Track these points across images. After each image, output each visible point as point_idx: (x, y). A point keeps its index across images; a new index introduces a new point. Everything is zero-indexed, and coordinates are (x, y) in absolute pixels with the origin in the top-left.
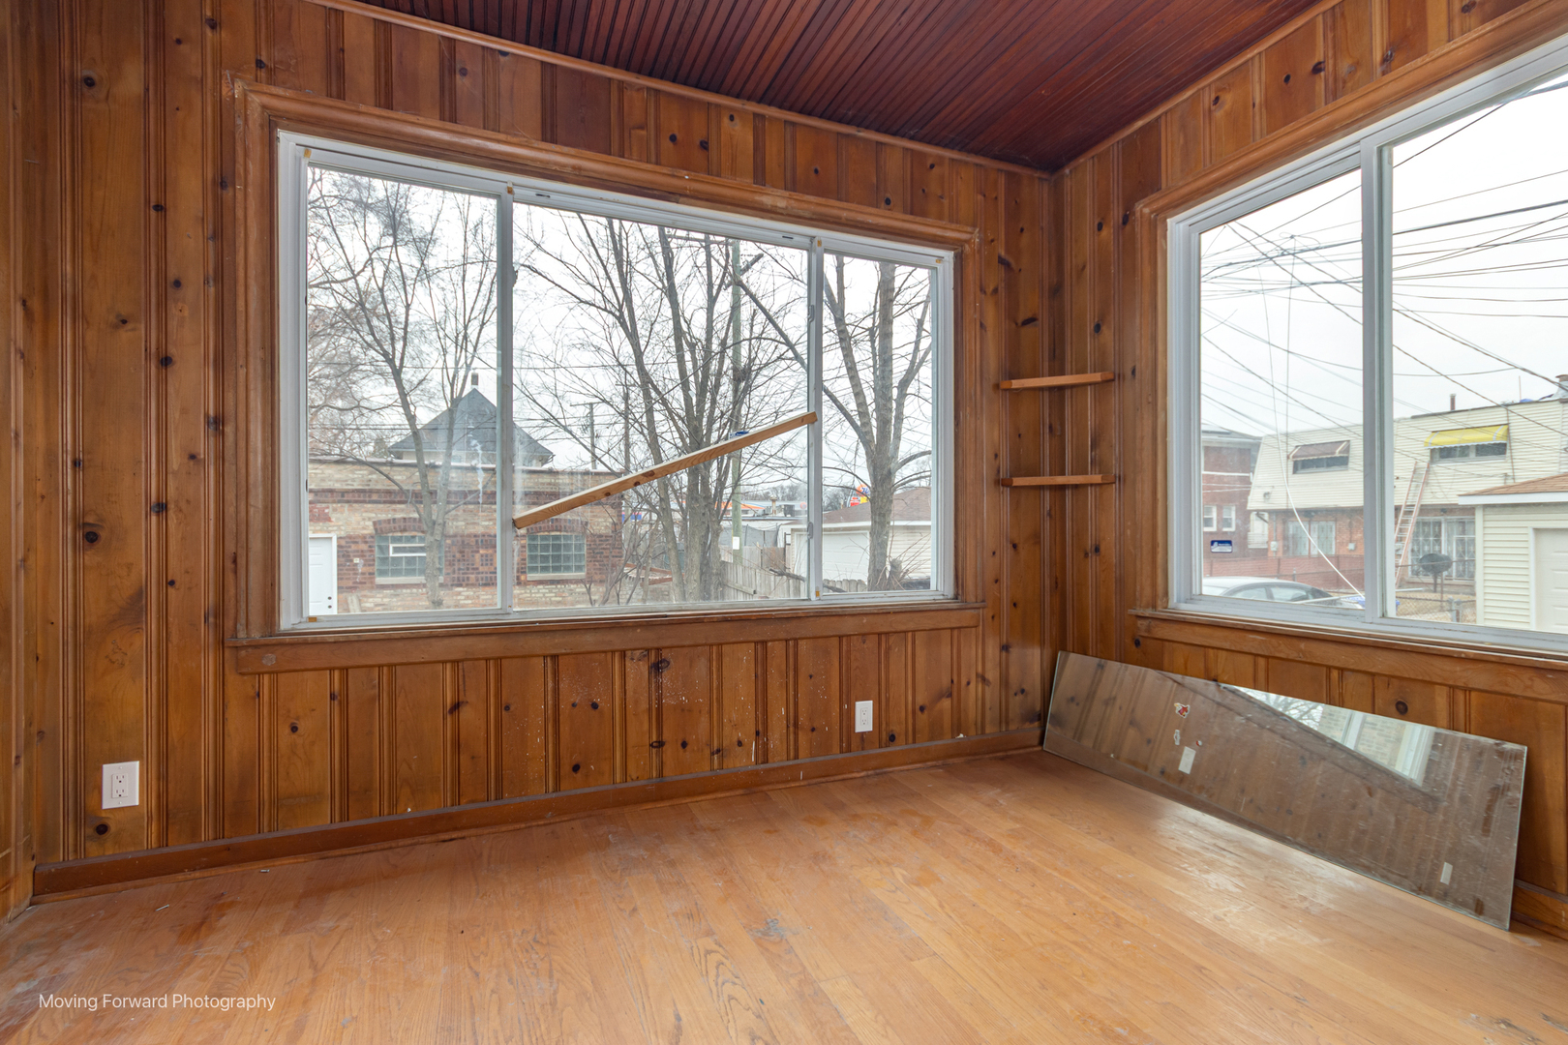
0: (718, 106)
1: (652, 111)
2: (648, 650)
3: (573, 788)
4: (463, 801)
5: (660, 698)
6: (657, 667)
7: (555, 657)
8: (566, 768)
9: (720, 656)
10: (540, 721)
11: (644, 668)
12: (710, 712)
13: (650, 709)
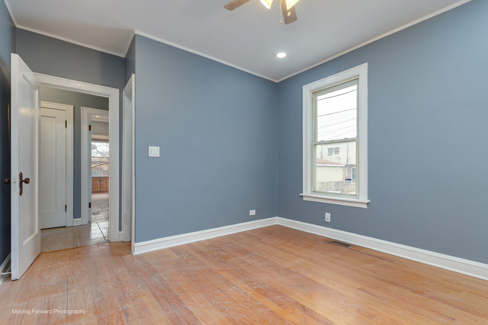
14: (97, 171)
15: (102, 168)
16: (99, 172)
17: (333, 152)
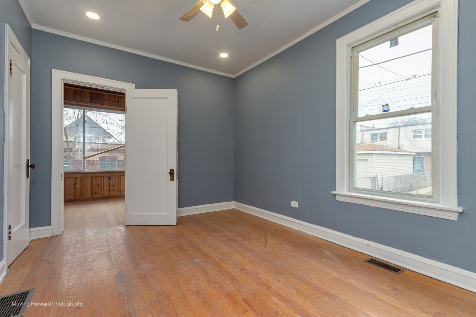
0: (120, 96)
1: (109, 98)
2: (108, 176)
3: (94, 196)
4: (76, 197)
5: (110, 183)
6: (109, 179)
7: (92, 177)
8: (93, 193)
9: (120, 177)
10: (89, 186)
11: (107, 179)
12: (118, 186)
13: (108, 185)
14: (111, 161)
15: (117, 157)
16: (113, 162)
17: (377, 138)
